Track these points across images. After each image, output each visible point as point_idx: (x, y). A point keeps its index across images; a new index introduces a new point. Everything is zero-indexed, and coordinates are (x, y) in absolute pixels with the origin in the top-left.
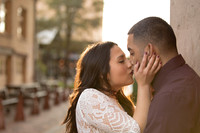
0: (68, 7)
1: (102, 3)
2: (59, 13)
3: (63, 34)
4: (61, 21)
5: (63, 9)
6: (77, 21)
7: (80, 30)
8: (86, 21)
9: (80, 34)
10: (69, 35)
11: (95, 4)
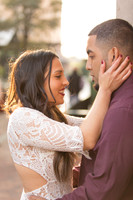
0: (25, 7)
1: (61, 3)
2: (15, 13)
3: (20, 35)
4: (18, 22)
5: (20, 9)
6: (34, 21)
7: (37, 30)
8: (44, 21)
9: (38, 35)
10: (26, 37)
11: (53, 4)
